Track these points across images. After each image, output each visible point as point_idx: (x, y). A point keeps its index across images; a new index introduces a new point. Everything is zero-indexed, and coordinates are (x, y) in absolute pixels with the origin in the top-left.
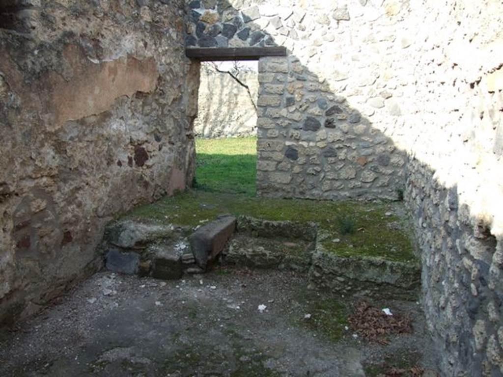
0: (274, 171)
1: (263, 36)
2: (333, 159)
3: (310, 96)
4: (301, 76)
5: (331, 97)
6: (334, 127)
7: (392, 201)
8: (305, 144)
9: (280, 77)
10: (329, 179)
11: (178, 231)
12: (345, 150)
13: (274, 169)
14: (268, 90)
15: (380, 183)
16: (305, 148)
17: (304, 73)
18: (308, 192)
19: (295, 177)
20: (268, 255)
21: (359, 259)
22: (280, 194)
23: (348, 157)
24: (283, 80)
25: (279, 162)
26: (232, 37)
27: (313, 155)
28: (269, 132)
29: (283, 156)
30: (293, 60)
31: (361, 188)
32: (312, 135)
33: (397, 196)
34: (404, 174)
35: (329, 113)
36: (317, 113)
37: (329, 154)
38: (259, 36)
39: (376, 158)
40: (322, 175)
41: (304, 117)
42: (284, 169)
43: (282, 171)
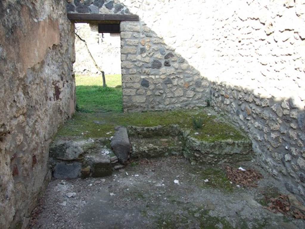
0: (135, 95)
1: (123, 7)
2: (170, 85)
3: (155, 47)
4: (148, 34)
5: (167, 47)
6: (170, 65)
7: (204, 107)
8: (153, 77)
9: (135, 34)
10: (169, 98)
11: (97, 142)
12: (177, 80)
13: (135, 94)
14: (128, 43)
15: (197, 97)
16: (154, 79)
17: (150, 32)
18: (156, 107)
19: (148, 98)
20: (158, 148)
21: (221, 142)
22: (139, 109)
23: (179, 83)
24: (138, 36)
25: (138, 89)
26: (101, 7)
27: (158, 83)
28: (130, 70)
29: (140, 85)
30: (144, 24)
31: (186, 101)
32: (157, 71)
33: (206, 104)
34: (209, 91)
35: (166, 57)
36: (159, 57)
37: (168, 83)
38: (120, 7)
39: (194, 83)
40: (164, 95)
41: (152, 60)
42: (141, 93)
43: (139, 95)
